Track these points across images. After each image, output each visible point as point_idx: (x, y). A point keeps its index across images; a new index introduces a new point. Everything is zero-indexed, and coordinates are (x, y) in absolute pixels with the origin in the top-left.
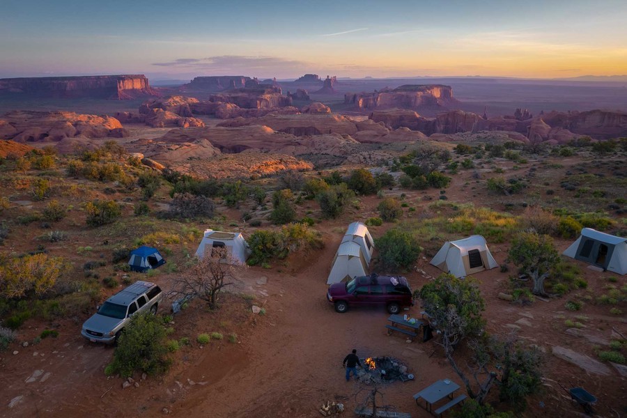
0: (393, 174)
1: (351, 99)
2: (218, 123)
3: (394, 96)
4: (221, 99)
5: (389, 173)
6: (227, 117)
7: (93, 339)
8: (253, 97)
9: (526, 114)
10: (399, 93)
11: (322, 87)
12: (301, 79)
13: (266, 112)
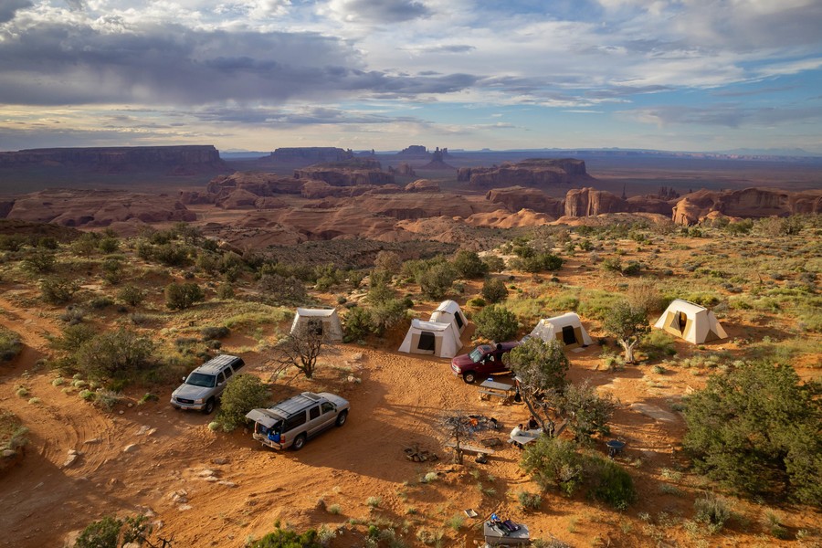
0: (504, 257)
1: (465, 175)
2: (304, 204)
3: (516, 172)
4: (308, 176)
5: (500, 256)
6: (316, 197)
7: (184, 406)
8: (347, 173)
9: (673, 193)
10: (523, 168)
11: (430, 161)
12: (405, 151)
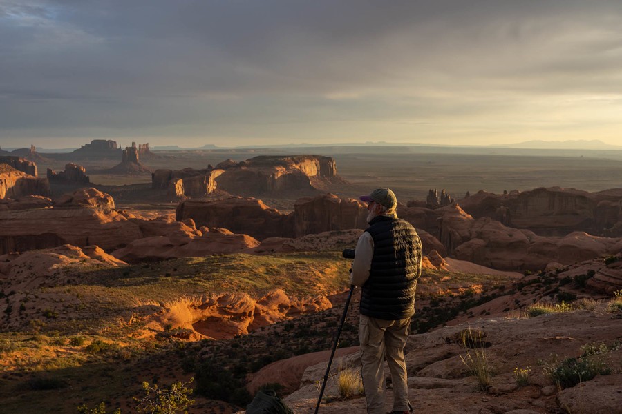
1: (163, 181)
9: (444, 198)
10: (244, 169)
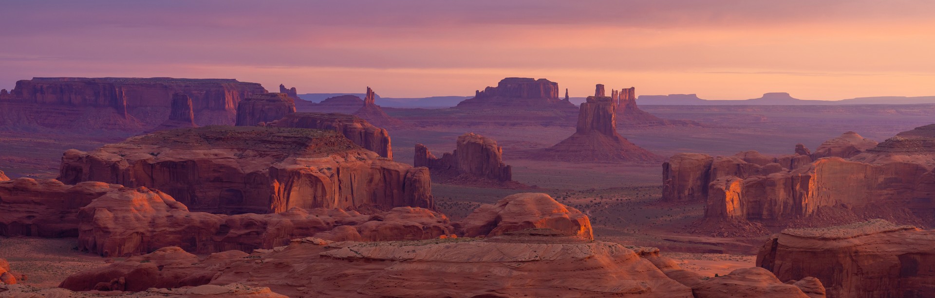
1: (692, 182)
2: (69, 273)
3: (879, 170)
4: (113, 173)
6: (129, 246)
8: (257, 165)
10: (899, 158)
11: (572, 131)
12: (485, 97)
13: (307, 230)
